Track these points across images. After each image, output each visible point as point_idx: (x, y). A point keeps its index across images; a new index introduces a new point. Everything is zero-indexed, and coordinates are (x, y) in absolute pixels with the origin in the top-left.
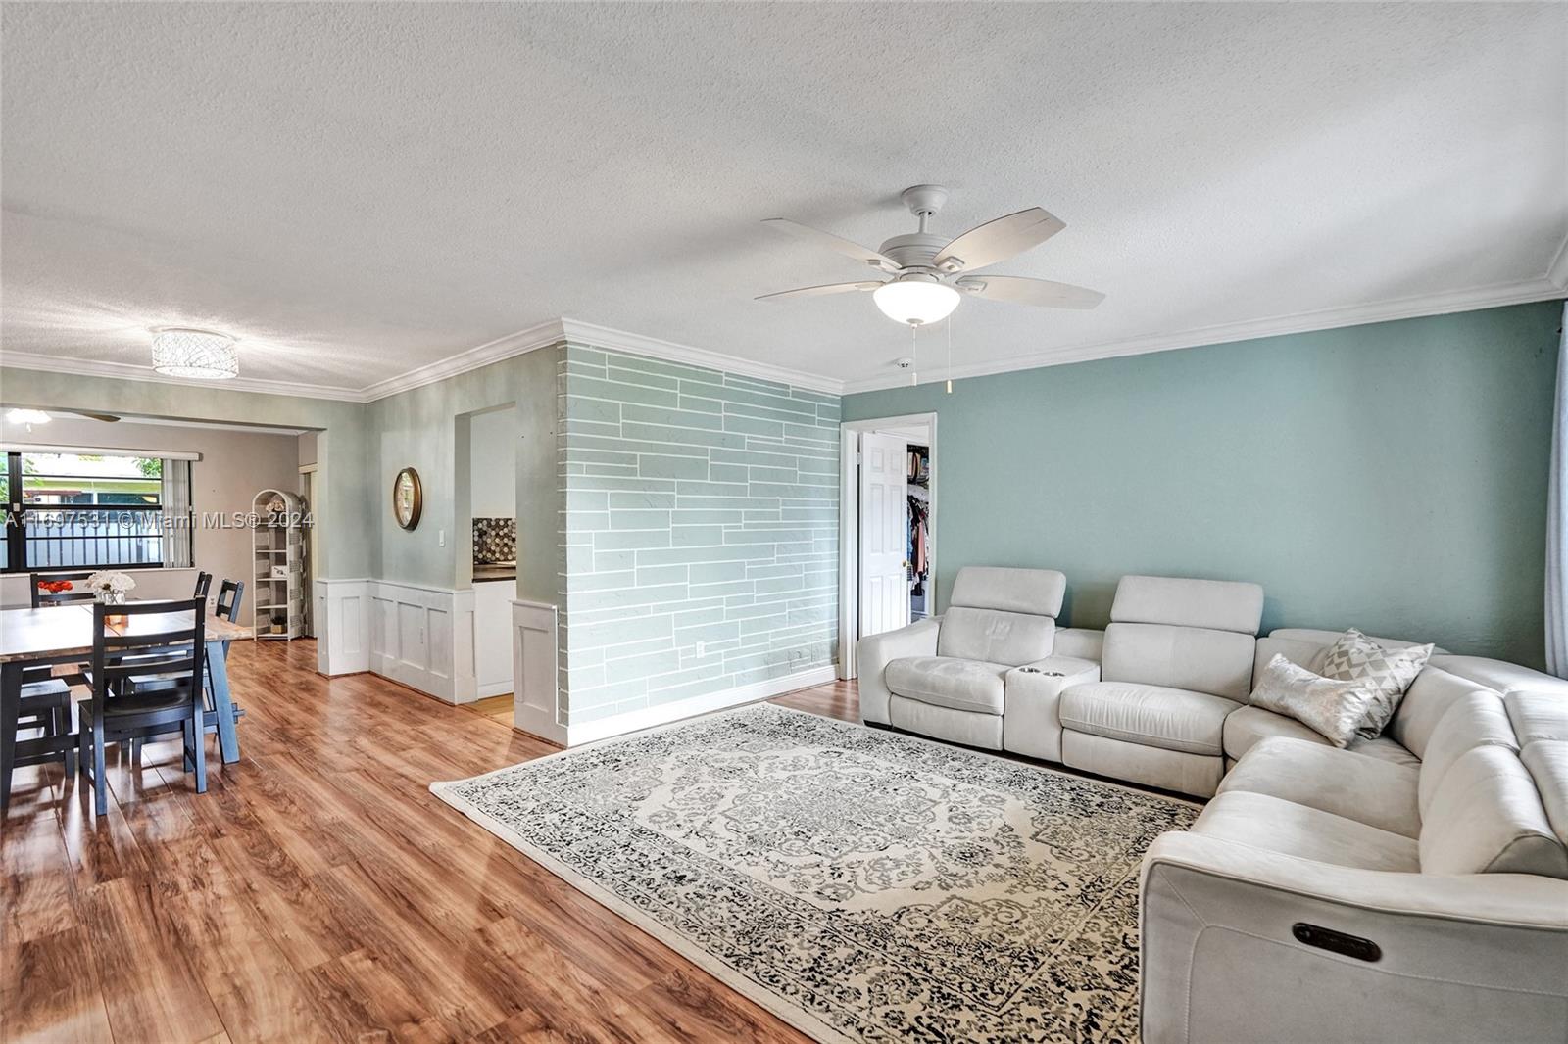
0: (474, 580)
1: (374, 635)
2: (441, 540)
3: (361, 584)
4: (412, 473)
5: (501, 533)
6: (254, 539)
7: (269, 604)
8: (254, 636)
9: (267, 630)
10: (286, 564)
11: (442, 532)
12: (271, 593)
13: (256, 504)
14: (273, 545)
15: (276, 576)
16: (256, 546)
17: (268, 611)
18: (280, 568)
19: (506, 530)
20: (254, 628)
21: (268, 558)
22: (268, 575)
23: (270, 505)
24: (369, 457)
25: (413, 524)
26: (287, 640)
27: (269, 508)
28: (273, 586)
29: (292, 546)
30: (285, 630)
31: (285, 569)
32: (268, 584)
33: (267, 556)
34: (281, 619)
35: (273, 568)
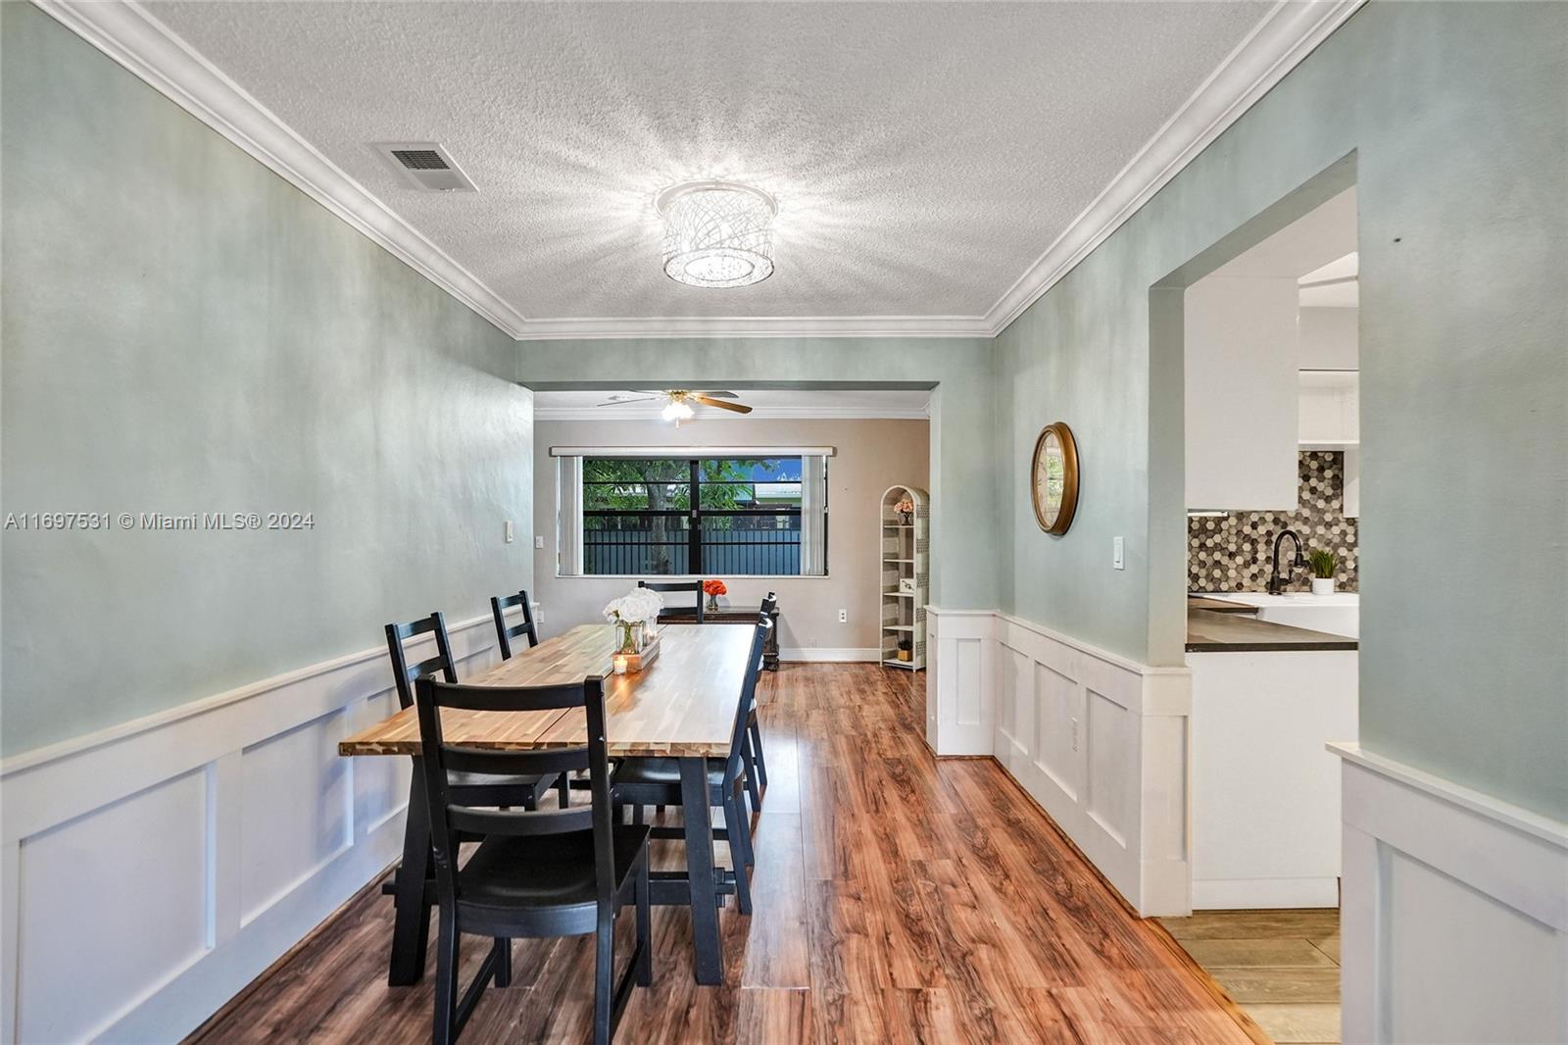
0: (1189, 647)
1: (1001, 704)
2: (1118, 555)
3: (987, 619)
4: (1063, 432)
5: (1210, 543)
6: (882, 546)
7: (896, 624)
8: (881, 660)
9: (894, 655)
10: (912, 577)
11: (1118, 541)
12: (900, 611)
13: (884, 504)
14: (903, 553)
15: (904, 592)
16: (884, 554)
17: (895, 633)
18: (908, 581)
19: (1217, 538)
20: (880, 650)
21: (898, 569)
22: (896, 589)
23: (899, 504)
24: (996, 421)
25: (1063, 525)
26: (912, 670)
27: (897, 508)
28: (902, 602)
29: (920, 555)
30: (910, 659)
31: (913, 582)
32: (896, 600)
33: (896, 566)
34: (907, 645)
35: (901, 580)
